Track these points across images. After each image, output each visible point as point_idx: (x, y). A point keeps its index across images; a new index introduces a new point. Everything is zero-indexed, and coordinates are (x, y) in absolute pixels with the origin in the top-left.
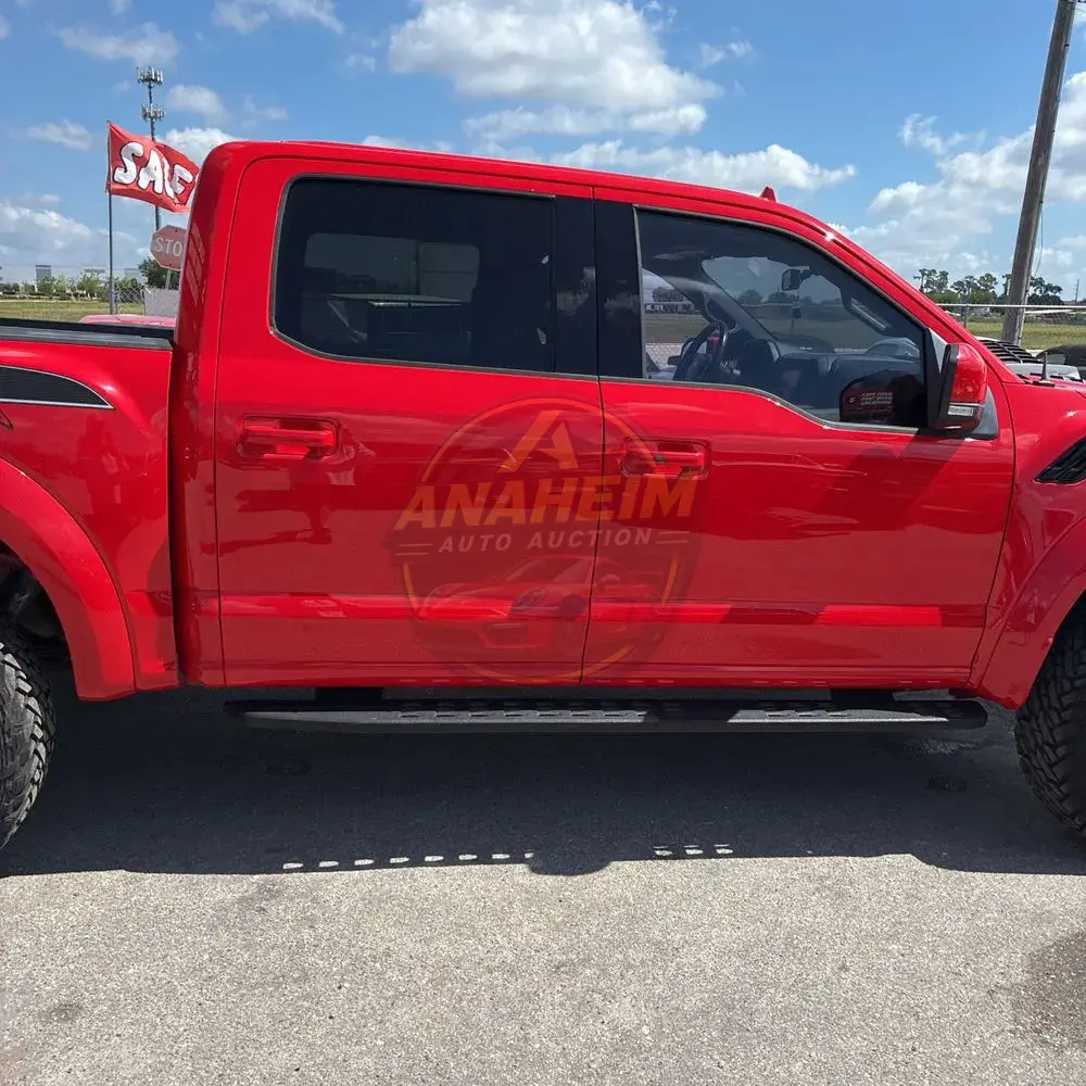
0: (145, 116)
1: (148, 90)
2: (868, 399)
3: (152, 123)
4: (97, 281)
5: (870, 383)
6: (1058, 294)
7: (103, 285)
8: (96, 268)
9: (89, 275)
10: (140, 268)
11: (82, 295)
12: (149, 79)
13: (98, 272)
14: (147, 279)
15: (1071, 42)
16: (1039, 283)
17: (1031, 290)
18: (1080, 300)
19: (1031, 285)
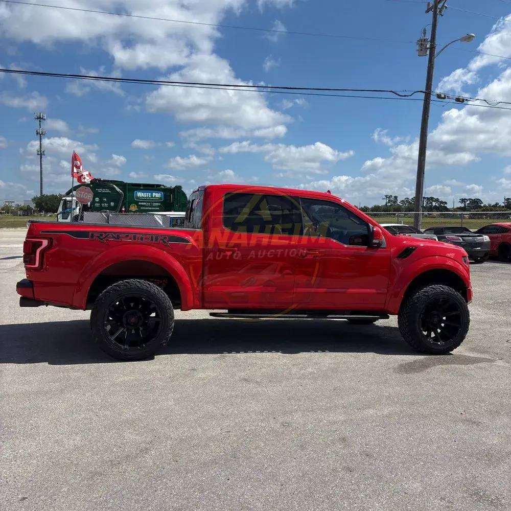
0: (37, 134)
1: (39, 122)
2: (356, 241)
3: (40, 137)
4: (11, 206)
5: (356, 236)
6: (445, 205)
7: (13, 208)
8: (10, 201)
9: (7, 204)
10: (32, 200)
11: (4, 213)
12: (40, 118)
13: (12, 202)
14: (35, 205)
15: (430, 115)
16: (437, 200)
17: (434, 204)
18: (455, 207)
19: (434, 201)
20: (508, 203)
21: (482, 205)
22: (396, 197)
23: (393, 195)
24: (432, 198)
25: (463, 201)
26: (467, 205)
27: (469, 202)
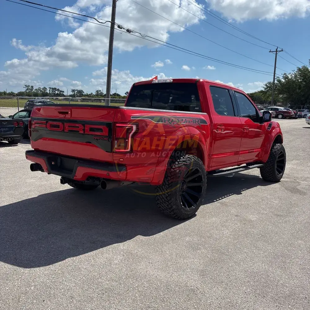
6: (63, 93)
16: (58, 90)
17: (56, 92)
18: (69, 94)
19: (56, 90)
20: (98, 93)
21: (84, 94)
22: (32, 87)
23: (31, 85)
24: (55, 89)
25: (73, 91)
26: (75, 93)
27: (76, 92)
